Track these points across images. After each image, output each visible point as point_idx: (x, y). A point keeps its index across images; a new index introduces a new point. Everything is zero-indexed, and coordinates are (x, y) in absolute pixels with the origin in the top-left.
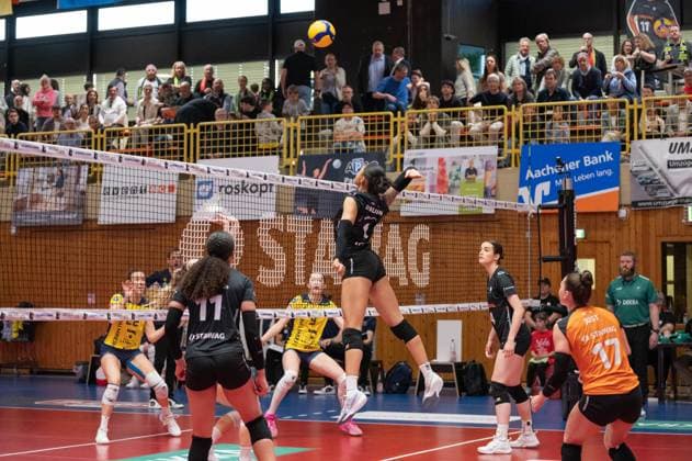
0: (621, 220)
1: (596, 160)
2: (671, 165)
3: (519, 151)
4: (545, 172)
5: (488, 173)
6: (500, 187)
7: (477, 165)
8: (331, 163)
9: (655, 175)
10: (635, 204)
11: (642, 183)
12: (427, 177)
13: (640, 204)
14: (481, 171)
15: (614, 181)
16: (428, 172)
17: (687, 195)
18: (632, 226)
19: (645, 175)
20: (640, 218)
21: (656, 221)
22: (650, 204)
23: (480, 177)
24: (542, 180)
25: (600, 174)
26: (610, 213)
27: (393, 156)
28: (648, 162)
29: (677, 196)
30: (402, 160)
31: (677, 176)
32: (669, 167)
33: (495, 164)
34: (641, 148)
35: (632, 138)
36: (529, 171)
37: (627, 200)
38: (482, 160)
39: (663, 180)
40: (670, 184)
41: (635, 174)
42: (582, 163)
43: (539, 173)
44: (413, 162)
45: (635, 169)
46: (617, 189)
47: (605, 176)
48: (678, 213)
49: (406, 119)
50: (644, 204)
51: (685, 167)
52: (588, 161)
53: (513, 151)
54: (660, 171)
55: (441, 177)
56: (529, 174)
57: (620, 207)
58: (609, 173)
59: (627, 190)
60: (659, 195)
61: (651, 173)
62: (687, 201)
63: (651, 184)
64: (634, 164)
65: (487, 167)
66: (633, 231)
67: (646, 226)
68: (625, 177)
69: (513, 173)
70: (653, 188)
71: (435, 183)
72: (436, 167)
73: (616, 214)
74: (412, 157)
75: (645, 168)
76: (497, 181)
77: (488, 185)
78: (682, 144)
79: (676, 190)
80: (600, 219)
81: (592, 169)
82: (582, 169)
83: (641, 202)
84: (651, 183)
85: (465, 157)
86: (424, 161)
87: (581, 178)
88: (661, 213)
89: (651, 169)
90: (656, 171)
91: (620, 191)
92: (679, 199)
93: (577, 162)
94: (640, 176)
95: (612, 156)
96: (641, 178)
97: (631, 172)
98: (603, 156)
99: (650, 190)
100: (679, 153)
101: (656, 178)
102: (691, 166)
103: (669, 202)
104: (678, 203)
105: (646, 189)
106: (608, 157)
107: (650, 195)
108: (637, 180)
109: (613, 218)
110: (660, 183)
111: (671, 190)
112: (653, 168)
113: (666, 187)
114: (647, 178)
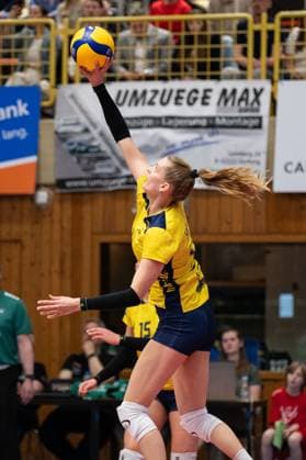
0: (39, 208)
1: (2, 114)
9: (93, 139)
10: (61, 183)
11: (73, 152)
13: (69, 184)
15: (30, 146)
18: (56, 216)
19: (78, 139)
20: (68, 206)
21: (92, 212)
22: (84, 183)
25: (8, 135)
26: (23, 197)
28: (83, 120)
29: (124, 172)
34: (72, 96)
35: (59, 81)
37: (49, 176)
39: (104, 147)
40: (113, 153)
41: (62, 138)
45: (62, 129)
46: (33, 159)
47: (16, 139)
48: (127, 199)
50: (76, 183)
51: (140, 128)
54: (101, 134)
57: (38, 187)
58: (22, 134)
59: (49, 161)
60: (98, 171)
61: (86, 137)
63: (87, 154)
64: (60, 122)
66: (57, 226)
68: (47, 141)
70: (90, 160)
73: (32, 198)
75: (78, 129)
78: (135, 93)
79: (124, 163)
80: (6, 205)
83: (71, 180)
84: (87, 151)
88: (100, 201)
89: (87, 130)
90: (95, 133)
91: (38, 165)
92: (128, 176)
94: (71, 140)
95: (28, 109)
96: (71, 144)
97: (56, 133)
98: (13, 108)
99: (84, 162)
100: (130, 105)
101: (95, 143)
102: (149, 127)
103: (114, 182)
104: (128, 183)
105: (79, 161)
106: (21, 109)
107: (85, 170)
108: (65, 146)
109: (27, 204)
110: (99, 151)
111: (117, 163)
112: (91, 128)
113: (108, 158)
114: (80, 144)
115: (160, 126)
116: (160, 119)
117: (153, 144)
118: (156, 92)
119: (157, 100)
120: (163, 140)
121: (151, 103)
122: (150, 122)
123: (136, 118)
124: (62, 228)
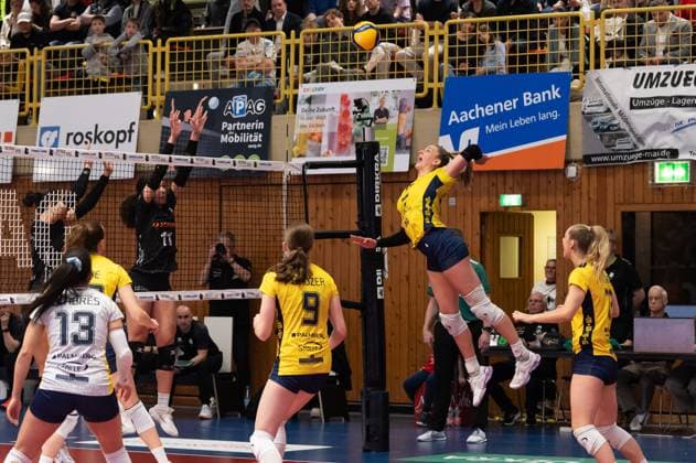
0: (570, 182)
1: (539, 98)
2: (636, 104)
3: (442, 85)
4: (474, 114)
5: (404, 116)
6: (418, 135)
7: (390, 104)
8: (207, 101)
9: (614, 118)
10: (587, 159)
11: (597, 130)
12: (326, 122)
13: (593, 159)
14: (394, 113)
15: (561, 126)
16: (327, 114)
17: (654, 148)
18: (584, 190)
19: (600, 119)
20: (594, 178)
21: (616, 183)
22: (606, 158)
23: (392, 121)
24: (469, 125)
25: (543, 117)
26: (556, 171)
27: (283, 92)
28: (606, 101)
29: (641, 148)
30: (296, 97)
31: (642, 120)
32: (632, 107)
33: (411, 103)
34: (598, 80)
35: (587, 67)
36: (453, 113)
37: (577, 153)
38: (396, 98)
39: (623, 126)
40: (631, 130)
41: (588, 117)
42: (520, 103)
43: (466, 116)
44: (309, 100)
45: (588, 110)
46: (564, 137)
47: (550, 119)
48: (644, 172)
49: (300, 41)
50: (599, 159)
51: (653, 107)
52: (528, 99)
53: (436, 85)
54: (621, 113)
55: (343, 123)
56: (454, 118)
57: (568, 162)
58: (555, 115)
59: (580, 140)
60: (618, 147)
61: (607, 117)
62: (655, 155)
63: (609, 131)
64: (586, 104)
65: (401, 108)
66: (586, 198)
67: (602, 190)
68: (576, 122)
69: (433, 115)
70: (612, 137)
71: (336, 130)
72: (338, 106)
73: (563, 172)
74: (308, 94)
75: (602, 109)
76: (413, 127)
77: (401, 132)
78: (651, 75)
79: (640, 140)
80: (543, 179)
81: (534, 109)
82: (522, 111)
83: (593, 156)
84: (608, 129)
85: (374, 94)
86: (322, 98)
87: (520, 122)
88: (620, 175)
89: (608, 110)
90: (615, 112)
91: (568, 141)
92: (643, 152)
93: (515, 101)
94: (595, 120)
95: (559, 92)
96: (596, 123)
97: (583, 113)
98: (548, 92)
99: (606, 138)
100: (645, 87)
101: (615, 122)
102: (660, 106)
103: (632, 157)
104: (643, 158)
105: (601, 139)
106: (555, 93)
107: (606, 146)
108: (590, 125)
109: (560, 178)
110: (619, 129)
111: (634, 140)
112: (612, 109)
113: (627, 135)
114: (603, 123)
115: (670, 105)
116: (671, 98)
117: (664, 122)
118: (668, 74)
119: (669, 81)
120: (672, 118)
121: (664, 85)
122: (662, 102)
123: (650, 99)
124: (589, 199)
